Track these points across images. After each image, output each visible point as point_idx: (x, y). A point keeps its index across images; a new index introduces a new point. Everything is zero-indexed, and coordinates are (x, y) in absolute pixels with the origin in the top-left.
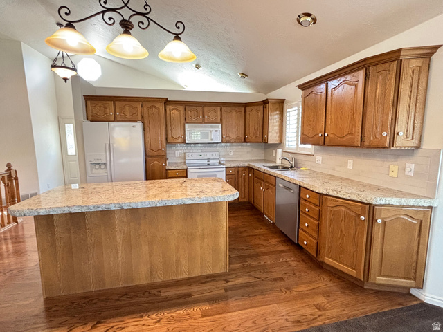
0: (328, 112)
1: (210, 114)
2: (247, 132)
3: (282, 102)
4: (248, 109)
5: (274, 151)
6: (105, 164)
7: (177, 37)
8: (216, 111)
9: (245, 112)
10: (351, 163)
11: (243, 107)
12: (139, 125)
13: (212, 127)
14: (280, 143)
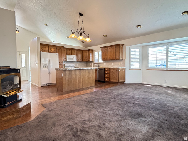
0: (108, 54)
1: (73, 52)
2: (83, 58)
3: (93, 50)
4: (83, 51)
5: (90, 64)
6: (47, 66)
7: (88, 37)
8: (75, 51)
9: (82, 52)
10: (112, 63)
11: (82, 51)
12: (58, 54)
13: (74, 56)
14: (93, 61)
